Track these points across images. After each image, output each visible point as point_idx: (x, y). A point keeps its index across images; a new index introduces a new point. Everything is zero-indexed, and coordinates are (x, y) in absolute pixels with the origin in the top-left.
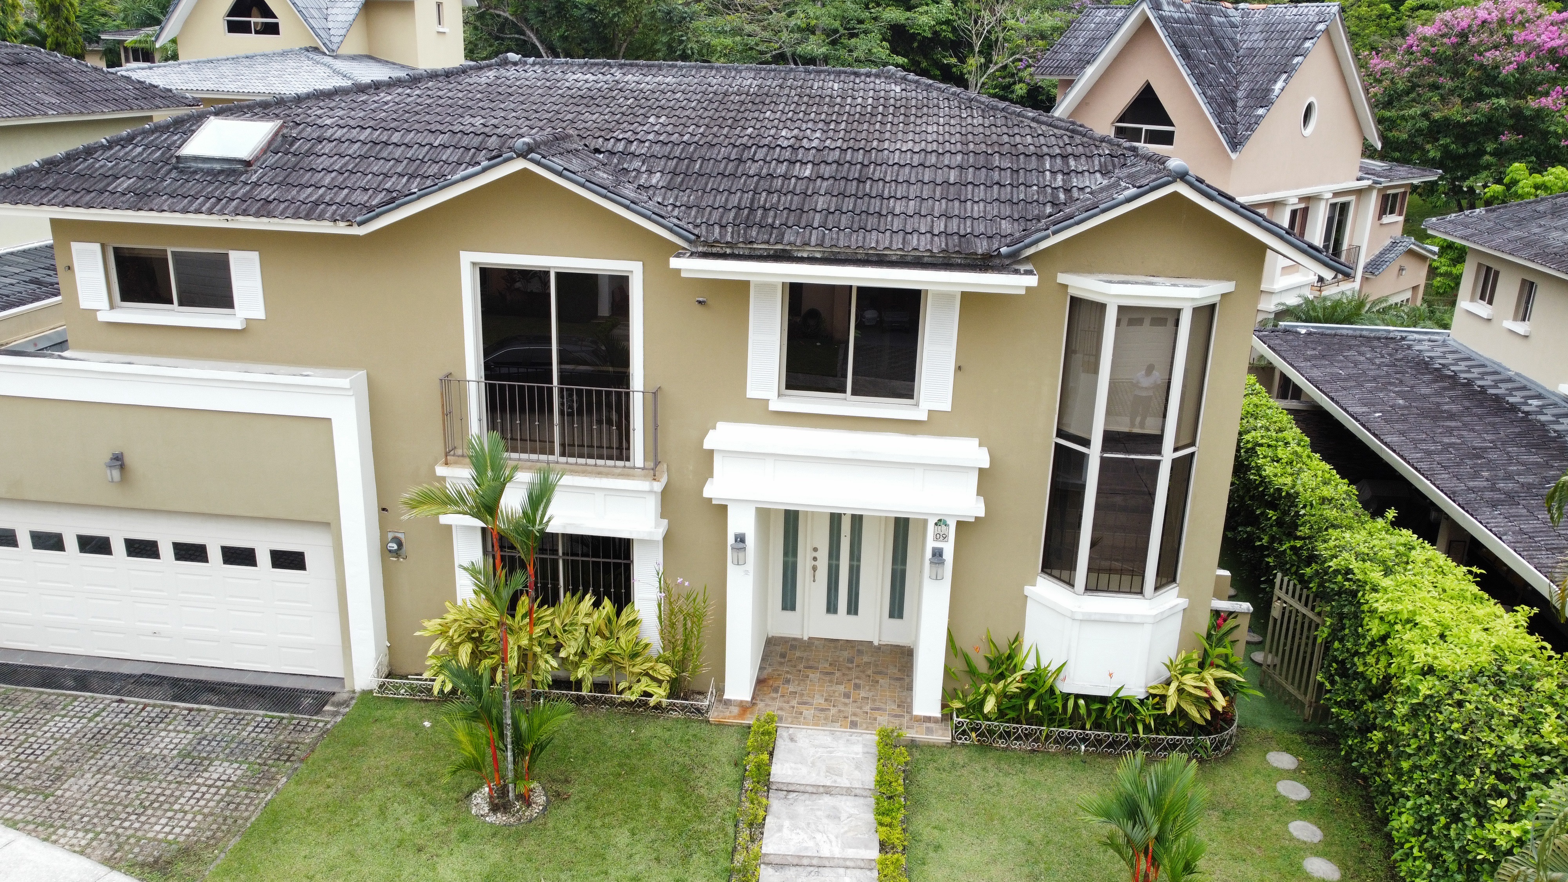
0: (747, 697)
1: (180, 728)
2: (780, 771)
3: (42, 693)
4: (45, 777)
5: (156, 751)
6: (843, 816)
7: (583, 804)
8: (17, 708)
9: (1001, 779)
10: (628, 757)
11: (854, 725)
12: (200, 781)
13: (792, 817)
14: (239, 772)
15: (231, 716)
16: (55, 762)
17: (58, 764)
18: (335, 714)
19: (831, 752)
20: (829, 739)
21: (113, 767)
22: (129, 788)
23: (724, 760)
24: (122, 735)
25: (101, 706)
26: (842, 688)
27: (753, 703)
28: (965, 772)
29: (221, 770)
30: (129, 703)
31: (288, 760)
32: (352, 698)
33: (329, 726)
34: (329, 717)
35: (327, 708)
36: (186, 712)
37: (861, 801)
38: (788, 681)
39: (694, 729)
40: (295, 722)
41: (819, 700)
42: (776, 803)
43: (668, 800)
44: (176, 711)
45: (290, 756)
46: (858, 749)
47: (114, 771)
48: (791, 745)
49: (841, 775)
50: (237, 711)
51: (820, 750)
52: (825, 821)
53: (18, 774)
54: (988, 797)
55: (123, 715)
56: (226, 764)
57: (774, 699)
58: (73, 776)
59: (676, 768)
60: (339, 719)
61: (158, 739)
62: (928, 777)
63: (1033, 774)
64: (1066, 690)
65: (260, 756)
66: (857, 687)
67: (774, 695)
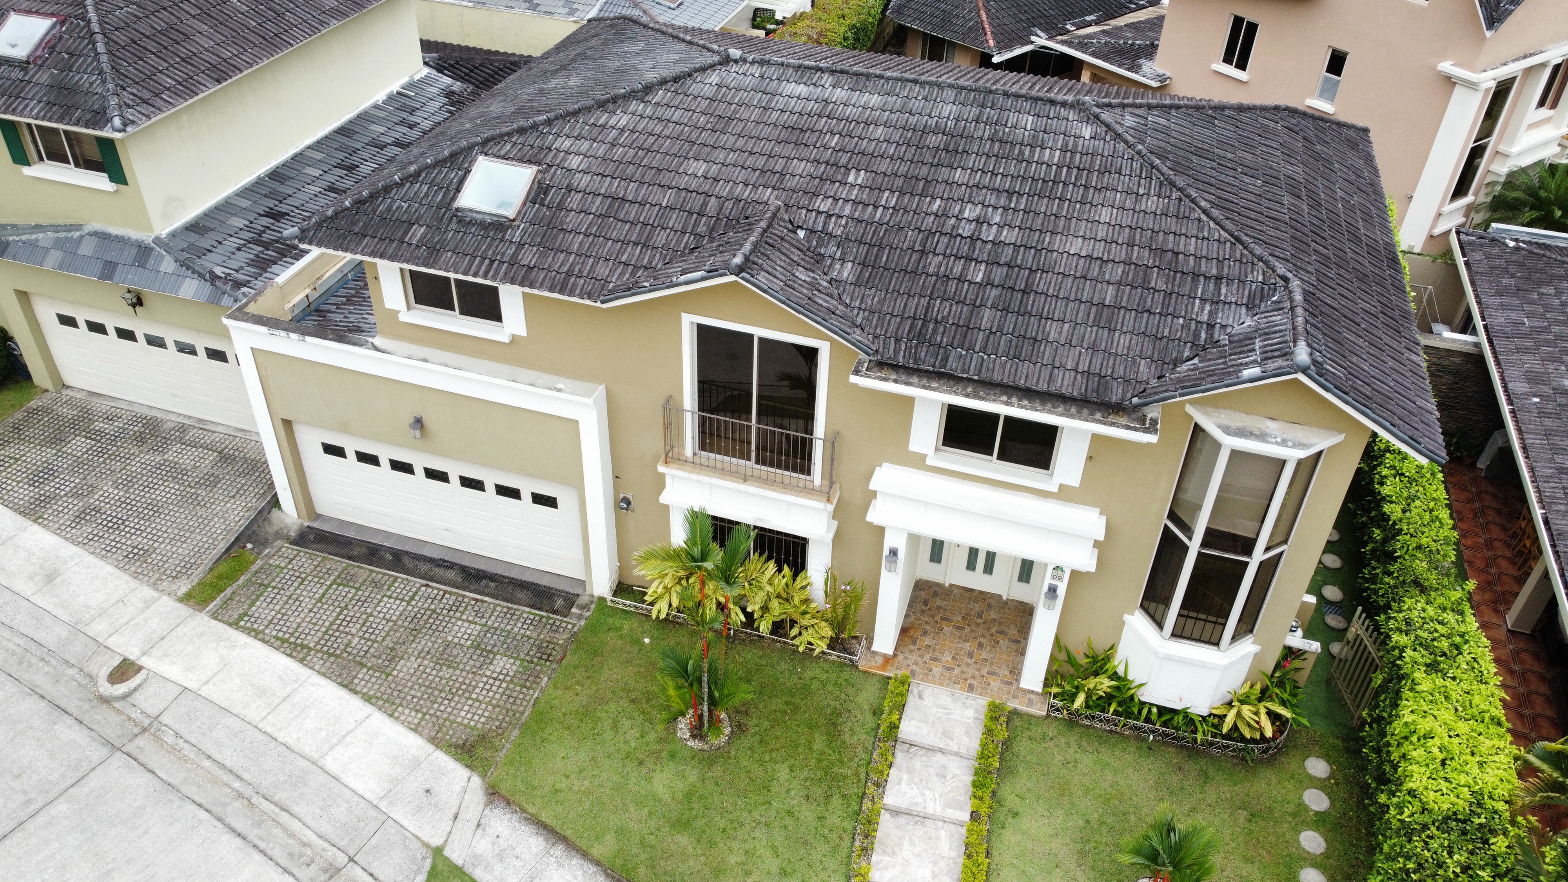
0: (890, 652)
1: (471, 618)
2: (908, 728)
3: (372, 571)
4: (384, 656)
5: (456, 640)
6: (949, 776)
7: (757, 738)
8: (357, 585)
9: (1078, 756)
10: (793, 696)
11: (971, 688)
12: (488, 673)
13: (910, 772)
14: (514, 668)
15: (505, 610)
16: (388, 642)
17: (391, 645)
18: (580, 617)
19: (948, 714)
20: (949, 700)
21: (428, 653)
22: (441, 674)
23: (866, 707)
24: (431, 621)
25: (414, 589)
26: (967, 646)
27: (895, 655)
28: (1051, 744)
29: (502, 664)
30: (433, 588)
31: (547, 660)
32: (592, 602)
33: (575, 629)
34: (576, 620)
35: (574, 610)
36: (473, 602)
37: (965, 763)
38: (925, 633)
39: (846, 674)
40: (551, 621)
41: (947, 658)
42: (900, 757)
43: (819, 743)
44: (466, 600)
45: (549, 655)
46: (970, 713)
47: (429, 656)
48: (919, 701)
49: (952, 739)
50: (510, 605)
51: (941, 710)
52: (935, 778)
53: (366, 652)
54: (1064, 772)
55: (430, 601)
56: (505, 659)
57: (912, 651)
58: (402, 658)
59: (829, 710)
60: (583, 622)
61: (456, 628)
62: (1022, 746)
63: (1106, 755)
64: (1143, 699)
65: (528, 654)
66: (981, 646)
67: (912, 647)
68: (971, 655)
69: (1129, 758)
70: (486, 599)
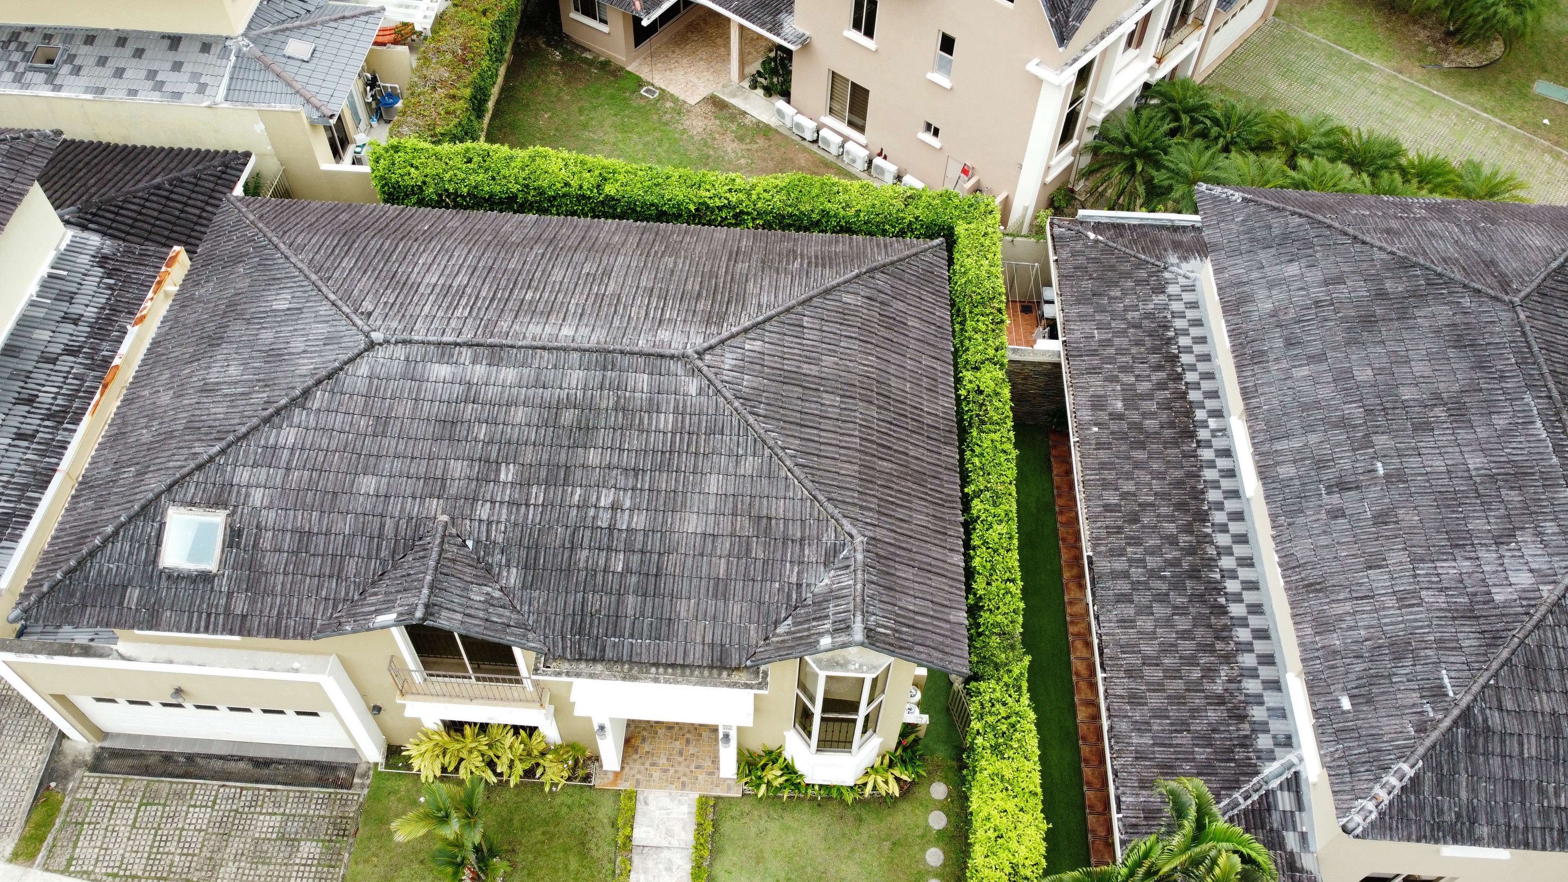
0: (618, 769)
1: (270, 810)
2: (640, 835)
3: (171, 783)
4: (205, 868)
5: (263, 836)
6: (675, 867)
7: (525, 872)
8: (162, 801)
9: (768, 825)
10: (548, 824)
11: (684, 785)
12: (298, 861)
13: (645, 871)
14: (318, 850)
15: (298, 794)
16: (206, 853)
17: (209, 855)
18: (362, 786)
19: (668, 814)
20: (668, 799)
21: (242, 854)
22: (258, 872)
23: (605, 821)
24: (237, 822)
25: (214, 793)
26: (677, 745)
27: (622, 768)
28: (747, 820)
29: (307, 850)
30: (231, 787)
31: (343, 836)
32: (369, 768)
33: (361, 800)
34: (360, 791)
35: (356, 780)
36: (268, 793)
37: (685, 853)
38: (644, 739)
39: (586, 795)
40: (339, 796)
41: (663, 761)
42: (636, 859)
43: (574, 865)
44: (262, 792)
45: (345, 830)
46: (685, 809)
47: (244, 858)
48: (645, 807)
49: (673, 837)
50: (301, 789)
51: (663, 812)
52: (664, 873)
53: (189, 867)
54: (758, 842)
55: (230, 801)
56: (308, 843)
57: (635, 761)
58: (221, 866)
59: (577, 831)
60: (366, 791)
61: (260, 824)
62: (726, 827)
63: (788, 819)
64: (810, 782)
65: (326, 834)
66: (688, 741)
67: (635, 757)
68: (681, 753)
69: (805, 817)
70: (279, 787)
